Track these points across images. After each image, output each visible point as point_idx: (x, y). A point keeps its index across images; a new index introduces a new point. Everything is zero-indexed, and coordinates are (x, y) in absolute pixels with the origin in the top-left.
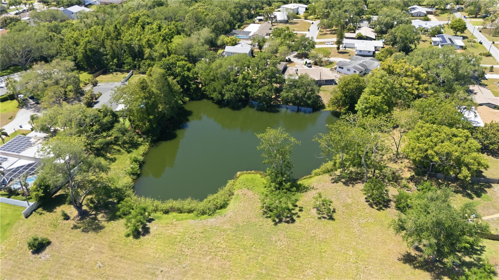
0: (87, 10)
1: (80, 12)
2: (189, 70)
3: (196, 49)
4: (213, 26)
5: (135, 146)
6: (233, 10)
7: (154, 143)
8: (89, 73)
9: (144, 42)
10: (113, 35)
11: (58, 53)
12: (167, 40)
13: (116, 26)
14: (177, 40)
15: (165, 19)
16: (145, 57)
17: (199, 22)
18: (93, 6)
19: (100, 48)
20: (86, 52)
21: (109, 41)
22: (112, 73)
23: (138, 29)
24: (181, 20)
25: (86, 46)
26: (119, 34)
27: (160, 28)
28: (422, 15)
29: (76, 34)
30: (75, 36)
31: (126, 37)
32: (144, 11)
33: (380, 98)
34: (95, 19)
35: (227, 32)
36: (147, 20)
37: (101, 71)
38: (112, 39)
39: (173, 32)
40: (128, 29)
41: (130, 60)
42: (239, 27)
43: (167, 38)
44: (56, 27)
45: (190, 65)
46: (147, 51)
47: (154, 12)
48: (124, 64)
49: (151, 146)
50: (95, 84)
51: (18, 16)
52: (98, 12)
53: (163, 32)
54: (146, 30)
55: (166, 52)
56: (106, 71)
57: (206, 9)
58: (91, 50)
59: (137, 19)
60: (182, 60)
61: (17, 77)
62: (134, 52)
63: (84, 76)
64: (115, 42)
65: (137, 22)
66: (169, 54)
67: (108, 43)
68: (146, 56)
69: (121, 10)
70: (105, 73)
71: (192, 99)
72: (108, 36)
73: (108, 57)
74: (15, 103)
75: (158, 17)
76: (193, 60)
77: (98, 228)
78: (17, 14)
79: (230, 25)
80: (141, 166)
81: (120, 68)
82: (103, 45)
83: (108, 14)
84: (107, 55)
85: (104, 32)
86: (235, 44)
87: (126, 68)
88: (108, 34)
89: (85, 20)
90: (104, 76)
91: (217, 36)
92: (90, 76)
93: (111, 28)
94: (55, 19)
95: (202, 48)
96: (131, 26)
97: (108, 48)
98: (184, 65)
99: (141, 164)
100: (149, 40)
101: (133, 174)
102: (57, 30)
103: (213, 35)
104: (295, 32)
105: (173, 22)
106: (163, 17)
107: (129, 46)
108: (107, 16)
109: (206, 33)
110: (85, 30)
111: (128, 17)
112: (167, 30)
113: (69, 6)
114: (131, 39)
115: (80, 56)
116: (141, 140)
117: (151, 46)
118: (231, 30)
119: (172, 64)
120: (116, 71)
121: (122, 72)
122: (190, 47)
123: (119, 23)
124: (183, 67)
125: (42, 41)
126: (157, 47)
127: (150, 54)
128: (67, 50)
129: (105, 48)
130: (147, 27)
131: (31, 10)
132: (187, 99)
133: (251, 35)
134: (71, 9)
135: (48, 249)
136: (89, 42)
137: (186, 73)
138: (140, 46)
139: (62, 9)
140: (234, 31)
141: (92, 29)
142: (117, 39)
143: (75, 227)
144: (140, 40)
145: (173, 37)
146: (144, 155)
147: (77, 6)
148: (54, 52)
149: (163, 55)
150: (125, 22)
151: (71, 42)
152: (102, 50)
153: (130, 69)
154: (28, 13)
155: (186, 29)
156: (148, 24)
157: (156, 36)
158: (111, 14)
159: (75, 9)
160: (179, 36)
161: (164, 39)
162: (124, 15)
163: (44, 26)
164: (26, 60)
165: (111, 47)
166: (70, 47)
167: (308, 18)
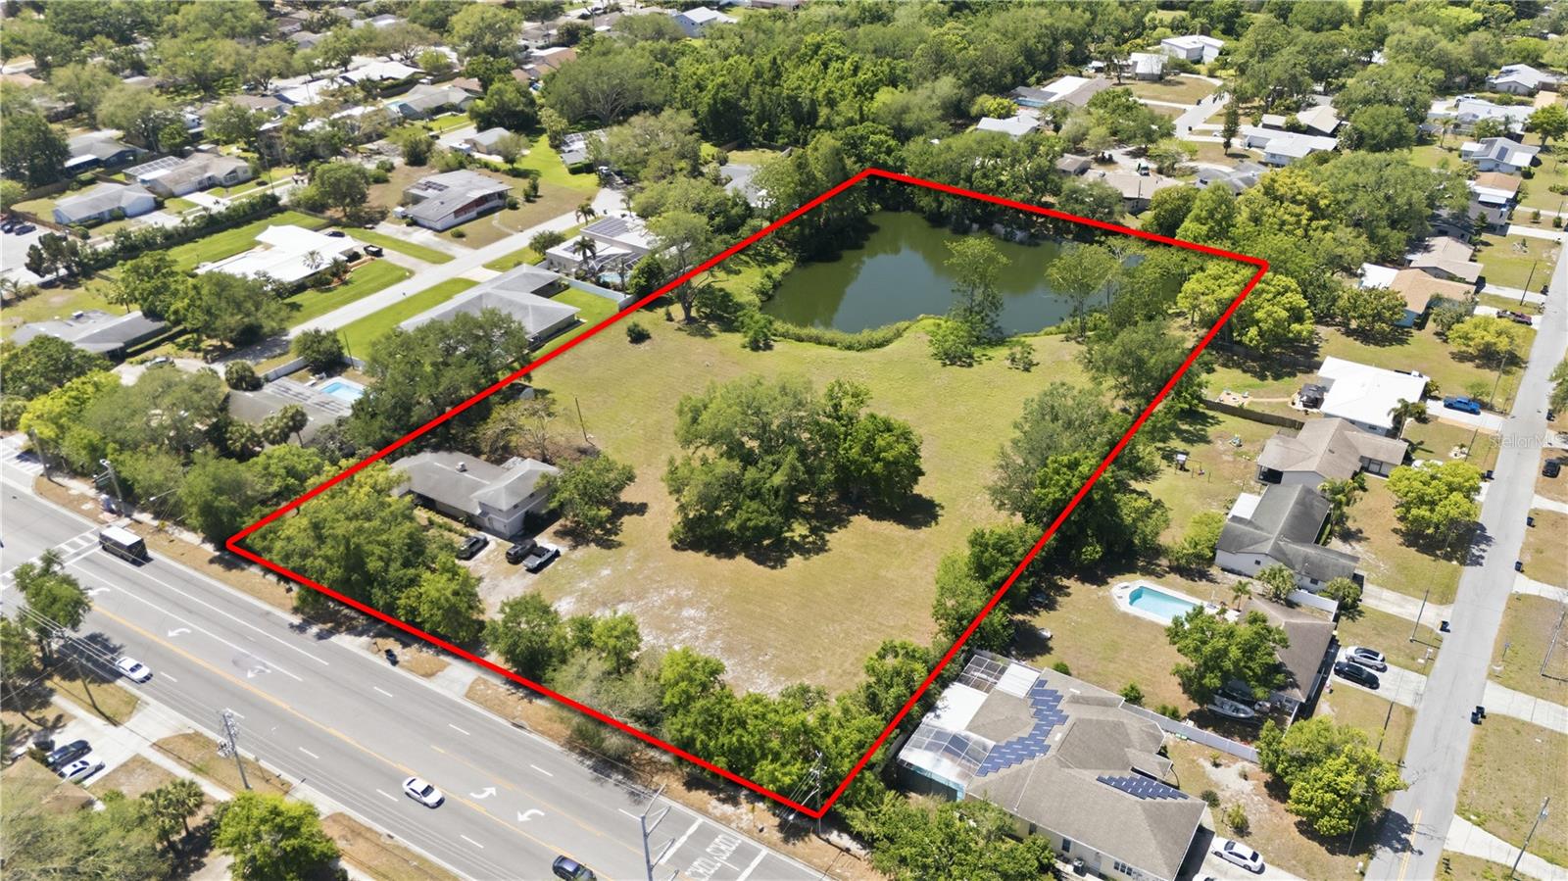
0: (721, 17)
1: (709, 23)
2: (889, 152)
3: (914, 117)
4: (967, 76)
5: (773, 261)
6: (1031, 42)
7: (803, 261)
8: (715, 145)
9: (820, 94)
10: (767, 76)
11: (668, 102)
12: (864, 95)
13: (775, 59)
14: (885, 97)
15: (875, 51)
16: (819, 123)
17: (941, 62)
18: (734, 9)
19: (739, 99)
20: (716, 103)
21: (758, 87)
22: (753, 148)
23: (815, 67)
24: (904, 56)
25: (717, 93)
26: (778, 75)
27: (856, 70)
28: (1519, 90)
29: (702, 70)
30: (699, 72)
31: (790, 82)
32: (835, 31)
33: (1205, 228)
34: (738, 41)
35: (1001, 89)
36: (838, 52)
37: (735, 143)
38: (763, 84)
39: (881, 80)
40: (797, 67)
41: (790, 127)
42: (1039, 82)
43: (866, 91)
44: (664, 52)
45: (892, 143)
46: (824, 112)
47: (854, 36)
48: (779, 133)
49: (796, 265)
50: (723, 162)
51: (588, 22)
52: (745, 25)
53: (861, 77)
54: (830, 71)
55: (857, 117)
56: (743, 145)
57: (963, 37)
58: (725, 101)
59: (818, 47)
60: (881, 132)
61: (602, 135)
62: (800, 112)
63: (707, 149)
64: (768, 89)
65: (816, 52)
66: (862, 119)
67: (756, 90)
68: (821, 121)
69: (792, 25)
70: (741, 147)
71: (886, 208)
72: (757, 77)
73: (752, 117)
74: (593, 178)
75: (860, 46)
76: (903, 135)
77: (708, 335)
78: (583, 17)
79: (1015, 76)
80: (775, 287)
81: (769, 141)
82: (746, 94)
83: (764, 32)
84: (751, 113)
85: (752, 69)
86: (1005, 114)
87: (780, 142)
88: (758, 74)
89: (719, 42)
90: (739, 153)
91: (975, 95)
92: (714, 150)
93: (766, 62)
94: (659, 34)
95: (927, 116)
96: (803, 60)
97: (755, 100)
98: (883, 143)
99: (777, 286)
100: (830, 92)
101: (763, 293)
102: (663, 56)
103: (965, 92)
104: (1142, 101)
105: (888, 60)
106: (871, 48)
107: (793, 101)
108: (761, 36)
109: (946, 86)
110: (718, 62)
111: (801, 41)
112: (870, 74)
113: (688, 7)
114: (799, 87)
115: (703, 109)
116: (782, 254)
117: (832, 103)
118: (1014, 86)
119: (862, 138)
120: (761, 146)
121: (773, 148)
122: (905, 110)
123: (781, 53)
124: (877, 145)
125: (643, 76)
126: (842, 106)
127: (828, 118)
128: (683, 98)
129: (749, 99)
130: (834, 65)
131: (612, 11)
132: (878, 206)
133: (1052, 100)
134: (692, 14)
135: (647, 342)
136: (724, 85)
137: (882, 156)
138: (814, 103)
139: (672, 12)
140: (1020, 89)
141: (731, 60)
142: (774, 85)
143: (679, 329)
144: (815, 89)
145: (877, 90)
146: (784, 274)
147: (703, 8)
148: (661, 99)
149: (851, 122)
150: (794, 50)
151: (691, 83)
152: (743, 102)
153: (787, 145)
154: (606, 18)
155: (910, 76)
156: (838, 58)
157: (846, 85)
158: (769, 33)
159: (700, 15)
160: (891, 89)
161: (860, 92)
162: (794, 38)
163: (643, 49)
164: (612, 110)
165: (761, 99)
166: (688, 93)
167: (1218, 73)
